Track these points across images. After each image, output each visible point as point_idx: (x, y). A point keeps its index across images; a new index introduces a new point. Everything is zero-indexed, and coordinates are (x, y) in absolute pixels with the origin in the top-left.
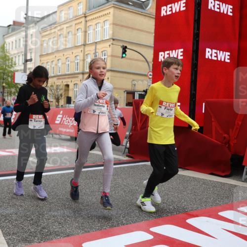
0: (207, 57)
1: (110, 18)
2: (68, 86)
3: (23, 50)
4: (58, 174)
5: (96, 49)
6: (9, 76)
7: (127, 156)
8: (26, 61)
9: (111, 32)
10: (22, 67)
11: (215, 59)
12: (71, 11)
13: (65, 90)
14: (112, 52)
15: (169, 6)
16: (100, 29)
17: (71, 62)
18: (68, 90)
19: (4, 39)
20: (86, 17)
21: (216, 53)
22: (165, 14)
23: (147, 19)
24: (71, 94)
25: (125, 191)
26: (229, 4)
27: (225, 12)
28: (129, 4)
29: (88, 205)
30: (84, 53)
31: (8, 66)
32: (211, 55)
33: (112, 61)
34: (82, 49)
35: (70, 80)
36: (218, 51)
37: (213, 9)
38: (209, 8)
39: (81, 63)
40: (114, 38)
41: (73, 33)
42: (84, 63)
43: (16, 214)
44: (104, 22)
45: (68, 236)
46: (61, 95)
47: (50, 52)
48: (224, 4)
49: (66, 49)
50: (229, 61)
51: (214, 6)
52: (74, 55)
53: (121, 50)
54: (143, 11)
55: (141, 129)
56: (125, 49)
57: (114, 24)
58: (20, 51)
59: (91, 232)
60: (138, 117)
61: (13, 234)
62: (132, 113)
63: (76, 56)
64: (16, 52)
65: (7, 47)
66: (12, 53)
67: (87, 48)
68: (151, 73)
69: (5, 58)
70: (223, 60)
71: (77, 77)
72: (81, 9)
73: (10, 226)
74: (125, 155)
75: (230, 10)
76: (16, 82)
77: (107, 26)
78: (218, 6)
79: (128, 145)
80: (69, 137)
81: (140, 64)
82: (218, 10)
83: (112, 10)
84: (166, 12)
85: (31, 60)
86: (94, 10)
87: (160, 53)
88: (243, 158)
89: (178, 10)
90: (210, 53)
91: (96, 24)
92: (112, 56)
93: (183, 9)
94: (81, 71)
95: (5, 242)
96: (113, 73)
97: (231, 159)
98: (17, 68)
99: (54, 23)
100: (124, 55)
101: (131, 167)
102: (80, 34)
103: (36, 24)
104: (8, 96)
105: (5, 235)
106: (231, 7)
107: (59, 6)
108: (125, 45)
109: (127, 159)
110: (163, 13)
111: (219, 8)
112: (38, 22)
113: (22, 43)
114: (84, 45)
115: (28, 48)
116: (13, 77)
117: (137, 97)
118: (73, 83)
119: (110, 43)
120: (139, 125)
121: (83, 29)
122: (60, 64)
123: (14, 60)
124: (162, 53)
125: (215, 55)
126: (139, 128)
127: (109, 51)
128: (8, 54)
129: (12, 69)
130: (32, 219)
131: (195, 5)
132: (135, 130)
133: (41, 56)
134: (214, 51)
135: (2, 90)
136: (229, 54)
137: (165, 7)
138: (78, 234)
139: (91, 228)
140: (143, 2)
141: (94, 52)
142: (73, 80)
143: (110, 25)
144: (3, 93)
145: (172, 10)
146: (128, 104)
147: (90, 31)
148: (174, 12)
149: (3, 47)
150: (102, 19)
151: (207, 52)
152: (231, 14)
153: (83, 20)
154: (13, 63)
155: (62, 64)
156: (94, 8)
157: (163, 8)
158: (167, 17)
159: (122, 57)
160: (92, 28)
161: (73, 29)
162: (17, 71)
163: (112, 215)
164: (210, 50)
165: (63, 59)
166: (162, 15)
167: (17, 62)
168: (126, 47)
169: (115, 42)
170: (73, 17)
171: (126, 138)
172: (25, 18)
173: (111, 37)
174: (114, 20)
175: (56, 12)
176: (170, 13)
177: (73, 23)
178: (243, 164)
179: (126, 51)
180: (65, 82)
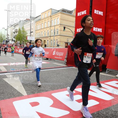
0: (94, 30)
1: (59, 17)
2: (45, 41)
3: (30, 28)
4: (42, 71)
5: (55, 28)
6: (25, 38)
7: (66, 65)
8: (31, 32)
9: (60, 22)
10: (30, 35)
11: (97, 31)
12: (46, 15)
13: (44, 42)
14: (60, 29)
15: (80, 12)
16: (56, 21)
17: (46, 33)
18: (45, 42)
19: (23, 25)
20: (51, 17)
21: (97, 29)
22: (79, 15)
23: (72, 17)
24: (46, 44)
25: (65, 77)
26: (102, 11)
27: (100, 14)
28: (66, 12)
29: (53, 81)
30: (50, 30)
31: (25, 34)
32: (95, 30)
33: (60, 32)
34: (50, 28)
35: (46, 39)
36: (98, 28)
37: (96, 13)
38: (95, 13)
39: (49, 33)
40: (61, 24)
41: (47, 22)
42: (50, 33)
43: (29, 84)
44: (57, 18)
45: (47, 91)
46: (43, 44)
47: (39, 29)
48: (100, 12)
49: (44, 28)
50: (101, 32)
51: (96, 12)
52: (47, 30)
53: (63, 28)
54: (71, 14)
55: (71, 55)
56: (65, 28)
57: (61, 19)
58: (29, 29)
59: (54, 90)
60: (69, 51)
61: (29, 90)
62: (67, 50)
63: (48, 31)
64: (27, 29)
65: (24, 28)
66: (26, 29)
67: (52, 28)
68: (74, 36)
69: (24, 31)
70: (99, 31)
71: (48, 38)
72: (49, 14)
73: (27, 88)
74: (65, 64)
75: (102, 14)
76: (28, 39)
77: (58, 20)
78: (98, 12)
79: (66, 61)
80: (46, 58)
81: (70, 33)
82: (98, 14)
83: (60, 14)
84: (79, 14)
85: (32, 32)
86: (54, 14)
87: (77, 29)
88: (106, 65)
89: (83, 14)
90: (95, 29)
91: (55, 19)
92: (60, 30)
93: (85, 13)
94: (50, 36)
95: (26, 93)
96: (60, 36)
97: (102, 66)
98: (27, 35)
99: (40, 19)
100: (64, 30)
101: (67, 69)
102: (49, 23)
103: (34, 20)
104: (25, 44)
105: (26, 90)
106: (103, 12)
107: (42, 13)
108: (65, 26)
109: (66, 66)
110: (78, 15)
111: (98, 13)
112: (35, 19)
113: (29, 26)
114: (51, 27)
115: (32, 28)
116: (27, 38)
117: (69, 45)
118: (47, 40)
119: (59, 26)
120: (70, 54)
121: (50, 21)
122: (42, 33)
123: (27, 32)
124: (78, 29)
125: (97, 30)
126: (70, 55)
127: (59, 29)
128: (25, 30)
129: (26, 35)
130: (35, 86)
131: (90, 12)
132: (68, 56)
133: (36, 30)
134: (96, 28)
135: (23, 42)
136: (102, 29)
137: (79, 13)
138: (50, 91)
139: (54, 89)
140: (71, 11)
141: (54, 29)
142: (47, 39)
143: (59, 19)
144: (23, 43)
145: (81, 14)
146: (66, 47)
147: (53, 22)
148: (82, 14)
149: (23, 28)
150: (57, 17)
151: (94, 28)
152: (102, 15)
153: (50, 18)
154: (27, 33)
155: (43, 33)
156: (54, 13)
157: (78, 13)
158: (80, 16)
159: (64, 31)
160: (53, 21)
161: (46, 21)
162: (28, 36)
163: (61, 85)
164: (95, 28)
165: (43, 31)
166: (78, 16)
167: (28, 33)
168: (65, 27)
169: (61, 26)
170: (47, 17)
171: (65, 59)
172: (30, 18)
173: (60, 24)
174: (61, 18)
175: (41, 15)
176: (81, 15)
177: (47, 19)
178: (106, 68)
179: (65, 29)
180: (44, 39)
